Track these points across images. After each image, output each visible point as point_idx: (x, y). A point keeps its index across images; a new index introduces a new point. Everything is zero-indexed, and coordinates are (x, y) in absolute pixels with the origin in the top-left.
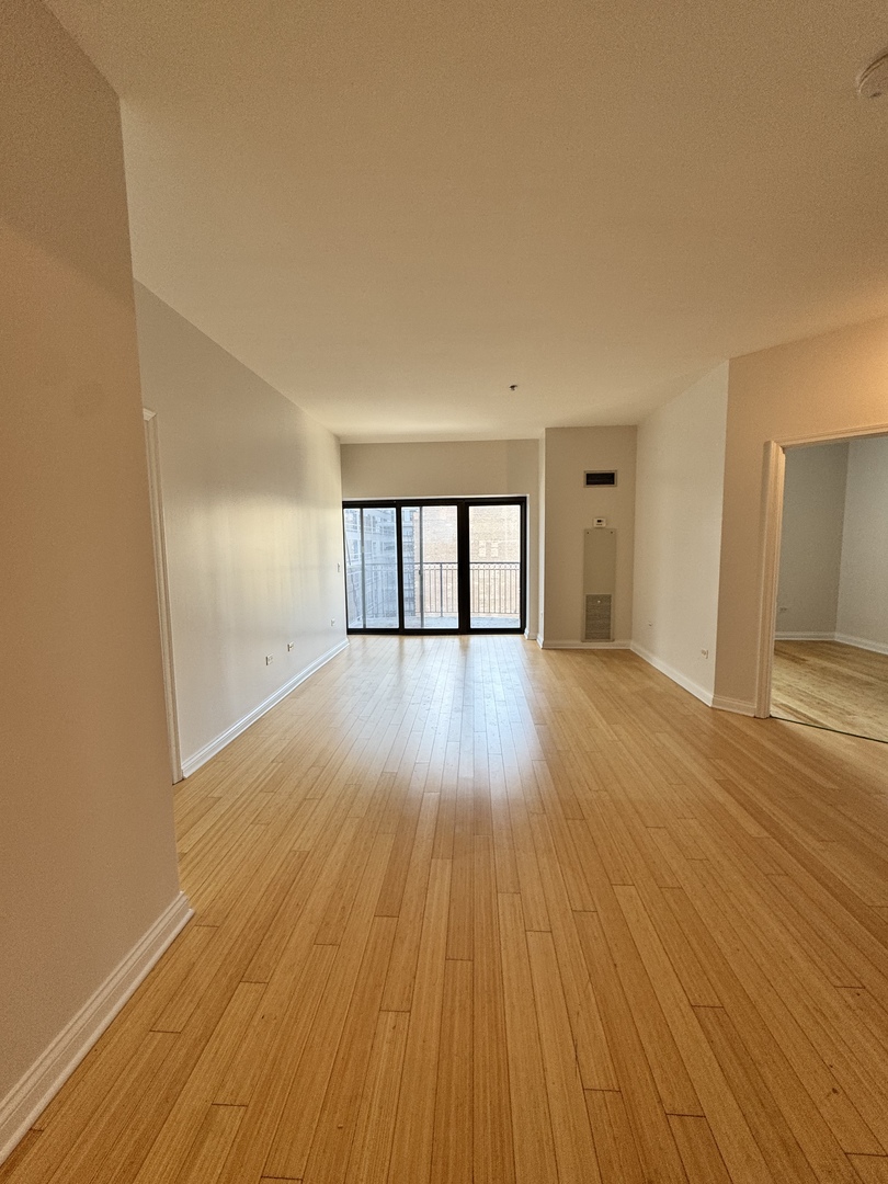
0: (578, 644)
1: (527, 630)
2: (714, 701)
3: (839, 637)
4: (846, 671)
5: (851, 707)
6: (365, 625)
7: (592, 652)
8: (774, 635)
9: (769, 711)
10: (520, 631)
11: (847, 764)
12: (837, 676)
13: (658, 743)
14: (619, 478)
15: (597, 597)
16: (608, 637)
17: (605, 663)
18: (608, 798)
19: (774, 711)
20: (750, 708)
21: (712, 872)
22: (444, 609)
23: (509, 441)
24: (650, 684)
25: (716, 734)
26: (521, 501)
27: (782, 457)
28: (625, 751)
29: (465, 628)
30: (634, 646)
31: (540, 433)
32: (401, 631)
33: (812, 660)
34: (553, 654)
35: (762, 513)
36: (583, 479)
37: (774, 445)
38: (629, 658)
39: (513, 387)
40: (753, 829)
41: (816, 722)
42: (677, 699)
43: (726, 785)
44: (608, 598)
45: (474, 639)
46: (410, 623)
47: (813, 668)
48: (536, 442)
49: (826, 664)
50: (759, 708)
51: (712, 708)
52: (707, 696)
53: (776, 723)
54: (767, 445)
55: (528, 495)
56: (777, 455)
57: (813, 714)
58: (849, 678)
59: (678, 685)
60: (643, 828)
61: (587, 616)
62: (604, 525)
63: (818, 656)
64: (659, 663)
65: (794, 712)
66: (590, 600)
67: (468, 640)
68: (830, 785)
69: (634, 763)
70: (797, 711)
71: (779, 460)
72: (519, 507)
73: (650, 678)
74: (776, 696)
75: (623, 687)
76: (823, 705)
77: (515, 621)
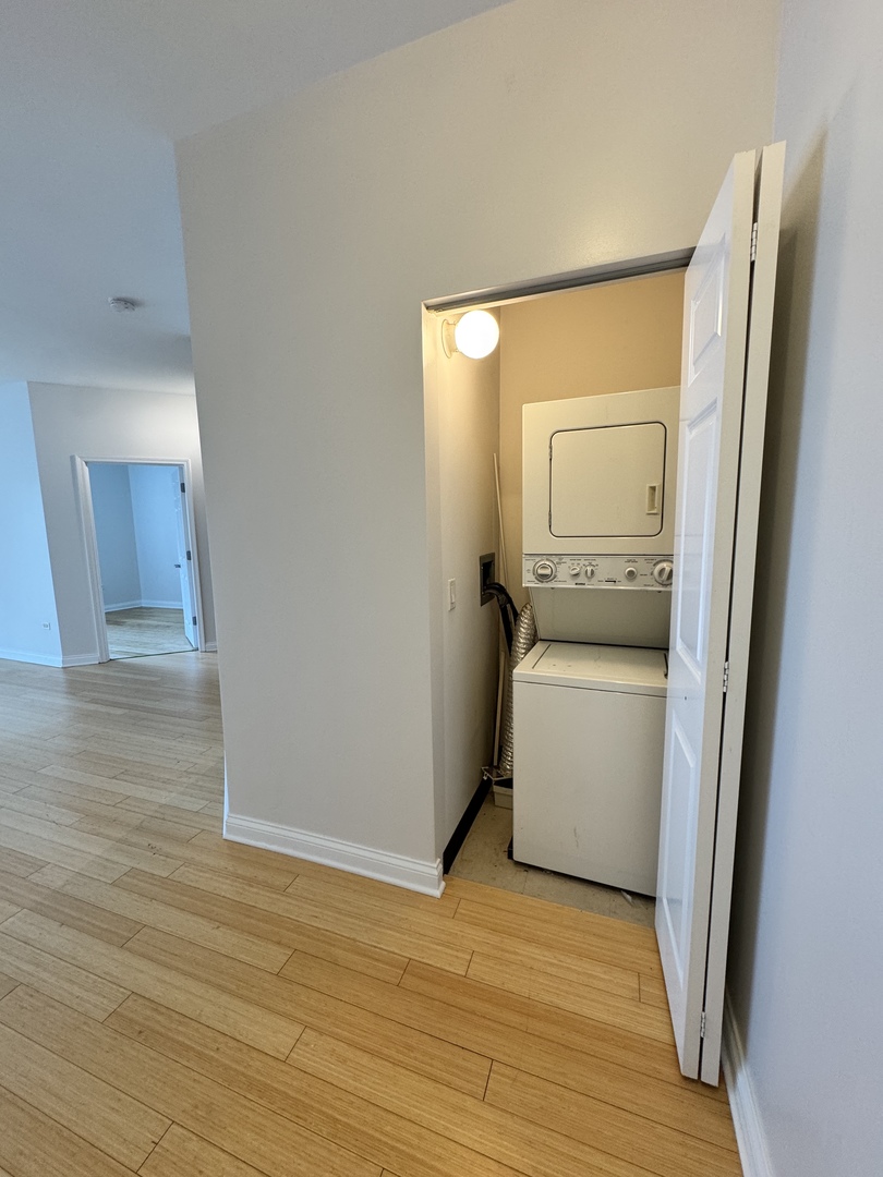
2: (63, 663)
3: (144, 603)
4: (155, 623)
8: (104, 609)
9: (109, 656)
12: (149, 626)
19: (112, 656)
20: (95, 658)
27: (86, 469)
35: (78, 510)
37: (78, 460)
47: (132, 626)
50: (102, 657)
51: (62, 667)
53: (115, 662)
54: (72, 459)
56: (82, 469)
58: (157, 626)
63: (133, 618)
65: (126, 653)
70: (128, 652)
71: (84, 473)
74: (112, 648)
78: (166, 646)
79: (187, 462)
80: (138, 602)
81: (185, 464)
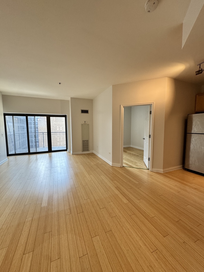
0: (81, 152)
1: (68, 150)
2: (112, 164)
5: (137, 162)
6: (15, 152)
7: (85, 154)
9: (123, 165)
10: (66, 150)
11: (139, 176)
12: (133, 154)
13: (101, 179)
14: (89, 112)
15: (85, 141)
16: (88, 150)
17: (87, 157)
18: (90, 201)
19: (124, 165)
20: (119, 165)
21: (118, 220)
22: (45, 145)
23: (61, 100)
24: (98, 161)
25: (114, 173)
26: (65, 116)
27: (123, 109)
28: (94, 183)
29: (50, 150)
30: (94, 152)
31: (69, 99)
32: (29, 153)
33: (128, 152)
34: (75, 156)
35: (120, 121)
36: (80, 112)
37: (122, 106)
38: (93, 155)
39: (60, 83)
40: (125, 201)
41: (131, 166)
42: (104, 165)
43: (118, 188)
44: (88, 141)
45: (53, 154)
46: (32, 151)
48: (68, 101)
49: (131, 152)
50: (121, 165)
51: (112, 166)
52: (110, 163)
53: (125, 168)
54: (120, 106)
55: (67, 115)
57: (130, 164)
59: (104, 161)
60: (99, 209)
61: (83, 145)
62: (86, 123)
64: (100, 156)
65: (127, 164)
66: (83, 141)
67: (51, 154)
68: (137, 183)
69: (95, 186)
70: (128, 164)
72: (65, 118)
73: (98, 160)
74: (124, 161)
75: (92, 163)
76: (132, 162)
77: (65, 147)
78: (139, 164)
79: (153, 103)
80: (130, 145)
81: (153, 104)
